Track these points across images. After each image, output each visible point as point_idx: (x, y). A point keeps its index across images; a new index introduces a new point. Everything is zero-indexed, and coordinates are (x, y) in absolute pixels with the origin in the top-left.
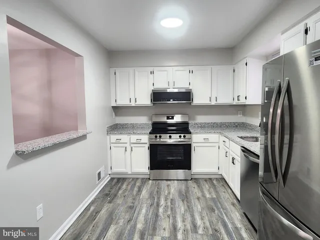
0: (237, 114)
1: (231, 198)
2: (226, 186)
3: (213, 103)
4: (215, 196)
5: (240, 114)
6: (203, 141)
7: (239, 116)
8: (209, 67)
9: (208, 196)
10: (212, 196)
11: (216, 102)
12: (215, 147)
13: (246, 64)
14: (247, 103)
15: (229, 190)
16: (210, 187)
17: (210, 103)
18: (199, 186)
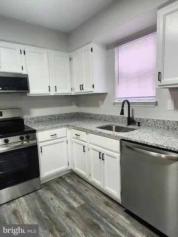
0: (71, 105)
1: (98, 196)
2: (81, 181)
3: (53, 93)
4: (83, 202)
5: (74, 105)
6: (51, 138)
7: (74, 106)
8: (45, 51)
9: (75, 205)
10: (79, 203)
11: (55, 92)
12: (63, 142)
13: (92, 49)
14: (95, 92)
15: (89, 186)
16: (68, 190)
17: (49, 93)
18: (55, 194)
